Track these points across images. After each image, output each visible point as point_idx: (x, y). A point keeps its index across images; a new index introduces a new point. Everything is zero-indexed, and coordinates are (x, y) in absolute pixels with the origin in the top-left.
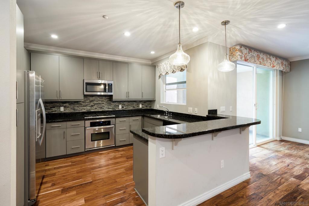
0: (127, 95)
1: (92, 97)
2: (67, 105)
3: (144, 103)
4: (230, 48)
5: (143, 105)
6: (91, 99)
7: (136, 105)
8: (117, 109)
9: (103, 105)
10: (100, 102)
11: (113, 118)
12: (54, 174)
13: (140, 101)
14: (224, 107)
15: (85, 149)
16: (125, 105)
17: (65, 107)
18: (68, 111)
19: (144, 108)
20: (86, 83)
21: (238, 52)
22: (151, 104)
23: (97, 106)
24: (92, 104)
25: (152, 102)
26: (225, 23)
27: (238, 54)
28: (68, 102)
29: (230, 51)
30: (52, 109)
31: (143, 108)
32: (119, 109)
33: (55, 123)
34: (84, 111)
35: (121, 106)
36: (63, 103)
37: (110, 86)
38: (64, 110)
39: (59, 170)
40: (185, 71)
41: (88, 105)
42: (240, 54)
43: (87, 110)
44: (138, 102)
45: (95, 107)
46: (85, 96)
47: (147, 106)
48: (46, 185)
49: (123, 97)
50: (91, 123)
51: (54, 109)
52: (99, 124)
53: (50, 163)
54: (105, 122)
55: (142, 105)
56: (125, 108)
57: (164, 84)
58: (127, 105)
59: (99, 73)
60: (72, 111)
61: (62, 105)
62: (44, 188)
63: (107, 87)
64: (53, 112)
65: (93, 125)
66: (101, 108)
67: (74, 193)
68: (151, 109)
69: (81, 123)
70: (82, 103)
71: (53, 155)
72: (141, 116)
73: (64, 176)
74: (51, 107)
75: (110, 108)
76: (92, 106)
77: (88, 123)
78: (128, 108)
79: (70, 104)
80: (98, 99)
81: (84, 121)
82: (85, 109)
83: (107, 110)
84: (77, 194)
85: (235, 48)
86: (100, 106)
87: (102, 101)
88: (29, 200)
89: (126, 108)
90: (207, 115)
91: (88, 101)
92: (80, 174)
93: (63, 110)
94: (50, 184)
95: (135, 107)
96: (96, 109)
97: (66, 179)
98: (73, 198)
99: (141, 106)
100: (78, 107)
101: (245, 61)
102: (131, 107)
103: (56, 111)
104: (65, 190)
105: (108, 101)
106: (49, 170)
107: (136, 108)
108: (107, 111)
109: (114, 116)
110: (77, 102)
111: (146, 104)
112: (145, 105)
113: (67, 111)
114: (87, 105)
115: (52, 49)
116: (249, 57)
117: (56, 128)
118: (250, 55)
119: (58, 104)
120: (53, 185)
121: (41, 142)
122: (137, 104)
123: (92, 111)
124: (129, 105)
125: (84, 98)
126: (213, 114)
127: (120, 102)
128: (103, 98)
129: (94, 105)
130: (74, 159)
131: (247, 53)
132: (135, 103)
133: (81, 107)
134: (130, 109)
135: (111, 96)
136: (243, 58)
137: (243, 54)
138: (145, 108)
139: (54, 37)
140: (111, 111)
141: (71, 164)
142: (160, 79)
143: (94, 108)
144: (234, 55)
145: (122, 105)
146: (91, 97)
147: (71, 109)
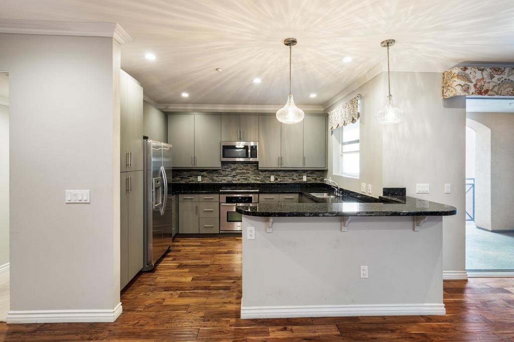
0: (279, 162)
1: (235, 164)
2: (205, 173)
3: (311, 173)
4: (444, 74)
5: (309, 176)
6: (233, 166)
7: (297, 176)
8: (267, 182)
9: (248, 175)
10: (244, 171)
11: (256, 193)
12: (179, 251)
13: (304, 171)
14: (428, 184)
15: (220, 231)
16: (279, 175)
17: (203, 176)
18: (207, 181)
19: (310, 181)
20: (223, 146)
21: (456, 79)
22: (323, 176)
23: (240, 176)
24: (234, 173)
25: (323, 172)
26: (388, 43)
27: (456, 83)
28: (207, 170)
29: (444, 78)
30: (189, 179)
31: (308, 182)
32: (270, 181)
33: (188, 195)
34: (224, 182)
35: (273, 177)
36: (201, 171)
37: (254, 149)
38: (202, 180)
39: (187, 248)
40: (358, 121)
41: (230, 174)
42: (463, 83)
43: (228, 181)
44: (301, 173)
45: (238, 177)
46: (223, 163)
47: (316, 179)
48: (168, 259)
49: (274, 165)
50: (227, 198)
51: (191, 179)
52: (237, 200)
53: (182, 240)
54: (245, 198)
55: (307, 176)
56: (279, 180)
57: (340, 142)
58: (283, 176)
59: (240, 132)
60: (211, 182)
61: (199, 173)
62: (165, 261)
63: (249, 151)
64: (191, 183)
65: (229, 200)
66: (246, 179)
67: (187, 270)
68: (323, 183)
69: (215, 197)
70: (222, 172)
71: (185, 232)
72: (297, 193)
73: (187, 254)
74: (189, 176)
75: (258, 180)
76: (234, 176)
77: (223, 197)
78: (284, 181)
79: (208, 173)
80: (241, 167)
81: (218, 195)
82: (225, 180)
83: (253, 182)
84: (189, 272)
85: (451, 72)
86: (244, 177)
87: (247, 170)
88: (147, 264)
89: (281, 181)
90: (380, 197)
91: (229, 170)
92: (202, 256)
93: (200, 180)
94: (171, 259)
95: (295, 180)
96: (239, 180)
97: (188, 257)
98: (183, 274)
99: (305, 179)
100: (217, 177)
101: (480, 93)
102: (290, 179)
103: (193, 181)
104: (181, 266)
105: (255, 169)
106: (177, 246)
107: (297, 180)
108: (254, 184)
109: (258, 191)
110: (216, 170)
111: (315, 176)
112: (313, 176)
113: (205, 182)
114: (228, 174)
115: (190, 107)
116: (492, 85)
117: (189, 200)
118: (495, 80)
119: (195, 173)
120: (174, 260)
121: (162, 211)
122: (299, 175)
123: (234, 182)
124: (286, 176)
125: (222, 166)
126: (395, 195)
127: (272, 171)
128: (247, 166)
129: (237, 175)
130: (205, 240)
131: (483, 78)
132: (295, 174)
133: (221, 177)
134: (288, 182)
135: (257, 163)
136: (472, 90)
137: (471, 82)
138: (313, 181)
139: (185, 95)
140: (259, 184)
141: (199, 244)
142: (333, 135)
143: (236, 179)
144: (449, 86)
145: (276, 175)
146: (232, 164)
147: (210, 179)
